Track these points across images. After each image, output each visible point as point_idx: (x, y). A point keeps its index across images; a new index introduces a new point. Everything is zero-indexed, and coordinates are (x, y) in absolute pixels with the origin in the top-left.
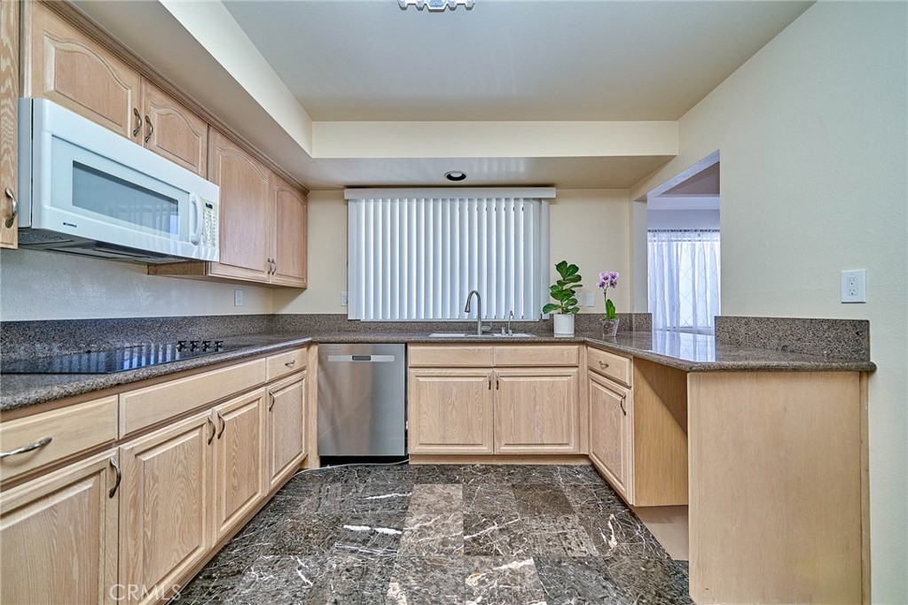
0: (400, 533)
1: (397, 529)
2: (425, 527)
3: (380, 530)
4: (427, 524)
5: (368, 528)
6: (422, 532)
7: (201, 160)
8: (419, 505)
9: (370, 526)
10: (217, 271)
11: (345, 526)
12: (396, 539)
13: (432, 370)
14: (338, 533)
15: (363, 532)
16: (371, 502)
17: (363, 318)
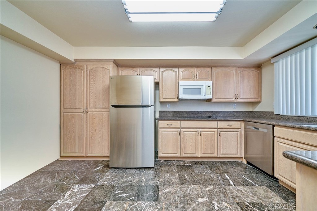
0: (233, 185)
1: (234, 184)
2: (241, 191)
3: (230, 181)
4: (243, 191)
5: (229, 179)
6: (238, 191)
7: (209, 76)
8: (253, 189)
9: (230, 179)
10: (214, 100)
11: (226, 175)
12: (230, 185)
13: (285, 141)
14: (222, 174)
15: (227, 178)
16: (243, 178)
17: (281, 114)
